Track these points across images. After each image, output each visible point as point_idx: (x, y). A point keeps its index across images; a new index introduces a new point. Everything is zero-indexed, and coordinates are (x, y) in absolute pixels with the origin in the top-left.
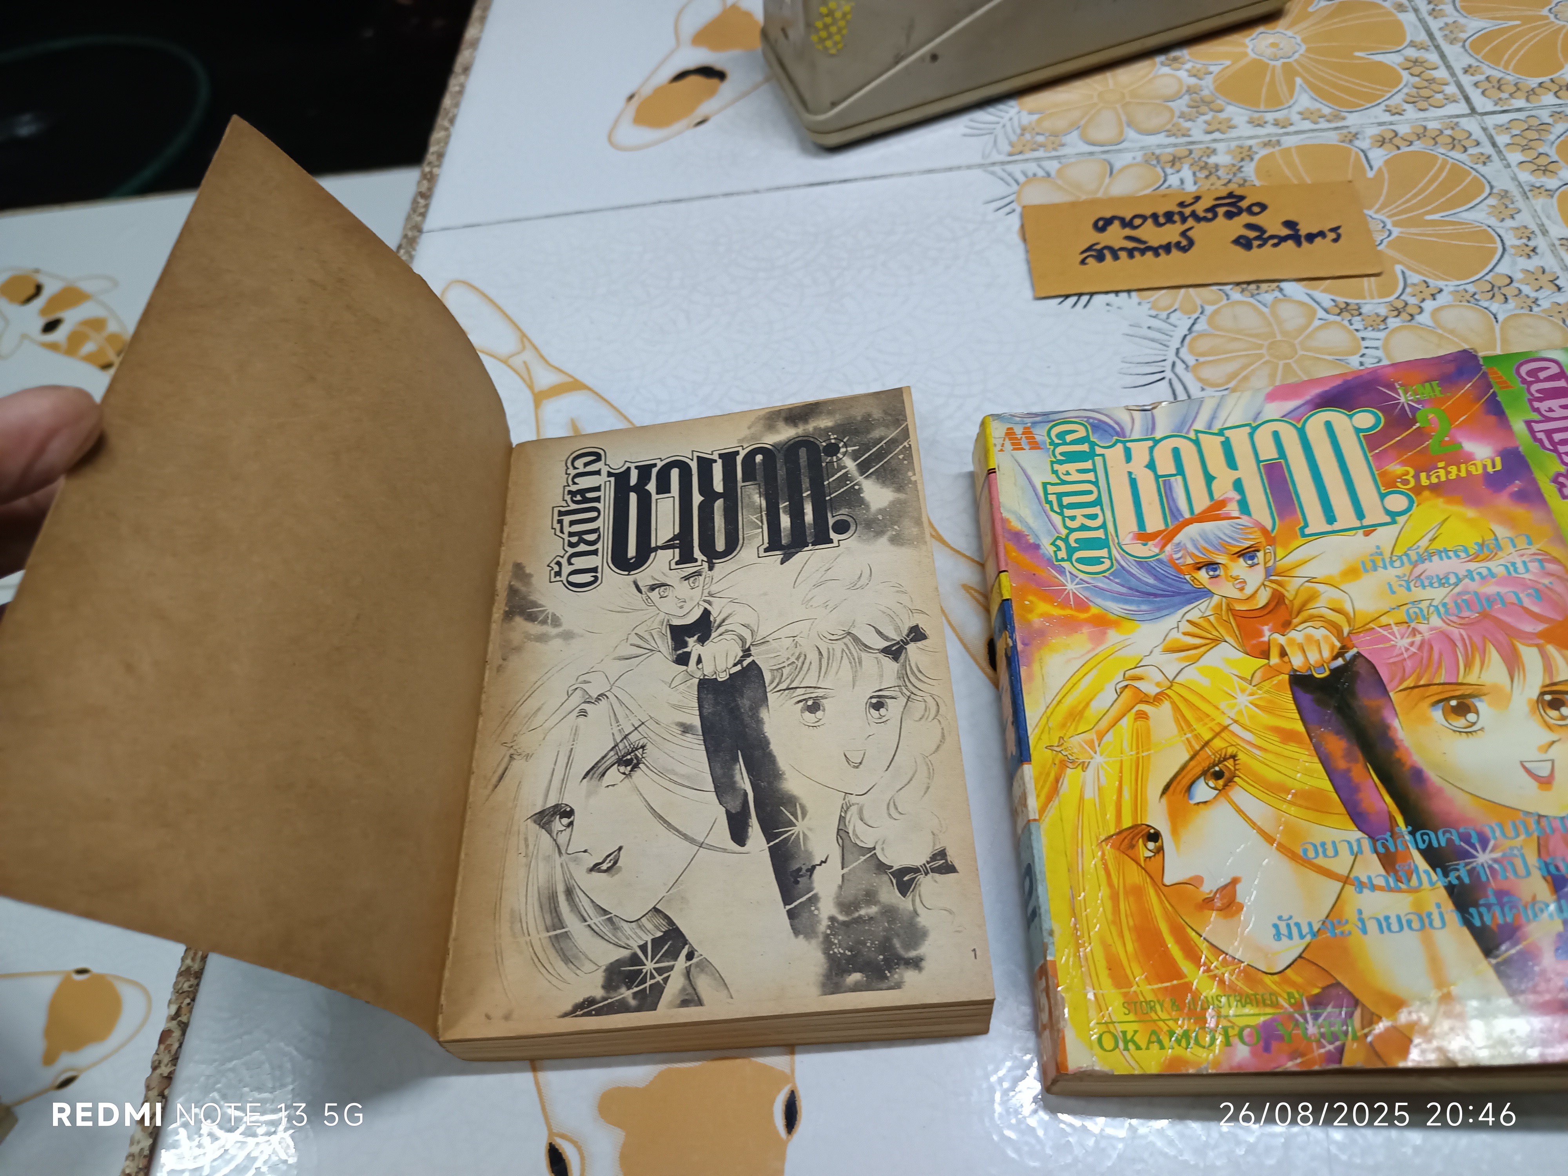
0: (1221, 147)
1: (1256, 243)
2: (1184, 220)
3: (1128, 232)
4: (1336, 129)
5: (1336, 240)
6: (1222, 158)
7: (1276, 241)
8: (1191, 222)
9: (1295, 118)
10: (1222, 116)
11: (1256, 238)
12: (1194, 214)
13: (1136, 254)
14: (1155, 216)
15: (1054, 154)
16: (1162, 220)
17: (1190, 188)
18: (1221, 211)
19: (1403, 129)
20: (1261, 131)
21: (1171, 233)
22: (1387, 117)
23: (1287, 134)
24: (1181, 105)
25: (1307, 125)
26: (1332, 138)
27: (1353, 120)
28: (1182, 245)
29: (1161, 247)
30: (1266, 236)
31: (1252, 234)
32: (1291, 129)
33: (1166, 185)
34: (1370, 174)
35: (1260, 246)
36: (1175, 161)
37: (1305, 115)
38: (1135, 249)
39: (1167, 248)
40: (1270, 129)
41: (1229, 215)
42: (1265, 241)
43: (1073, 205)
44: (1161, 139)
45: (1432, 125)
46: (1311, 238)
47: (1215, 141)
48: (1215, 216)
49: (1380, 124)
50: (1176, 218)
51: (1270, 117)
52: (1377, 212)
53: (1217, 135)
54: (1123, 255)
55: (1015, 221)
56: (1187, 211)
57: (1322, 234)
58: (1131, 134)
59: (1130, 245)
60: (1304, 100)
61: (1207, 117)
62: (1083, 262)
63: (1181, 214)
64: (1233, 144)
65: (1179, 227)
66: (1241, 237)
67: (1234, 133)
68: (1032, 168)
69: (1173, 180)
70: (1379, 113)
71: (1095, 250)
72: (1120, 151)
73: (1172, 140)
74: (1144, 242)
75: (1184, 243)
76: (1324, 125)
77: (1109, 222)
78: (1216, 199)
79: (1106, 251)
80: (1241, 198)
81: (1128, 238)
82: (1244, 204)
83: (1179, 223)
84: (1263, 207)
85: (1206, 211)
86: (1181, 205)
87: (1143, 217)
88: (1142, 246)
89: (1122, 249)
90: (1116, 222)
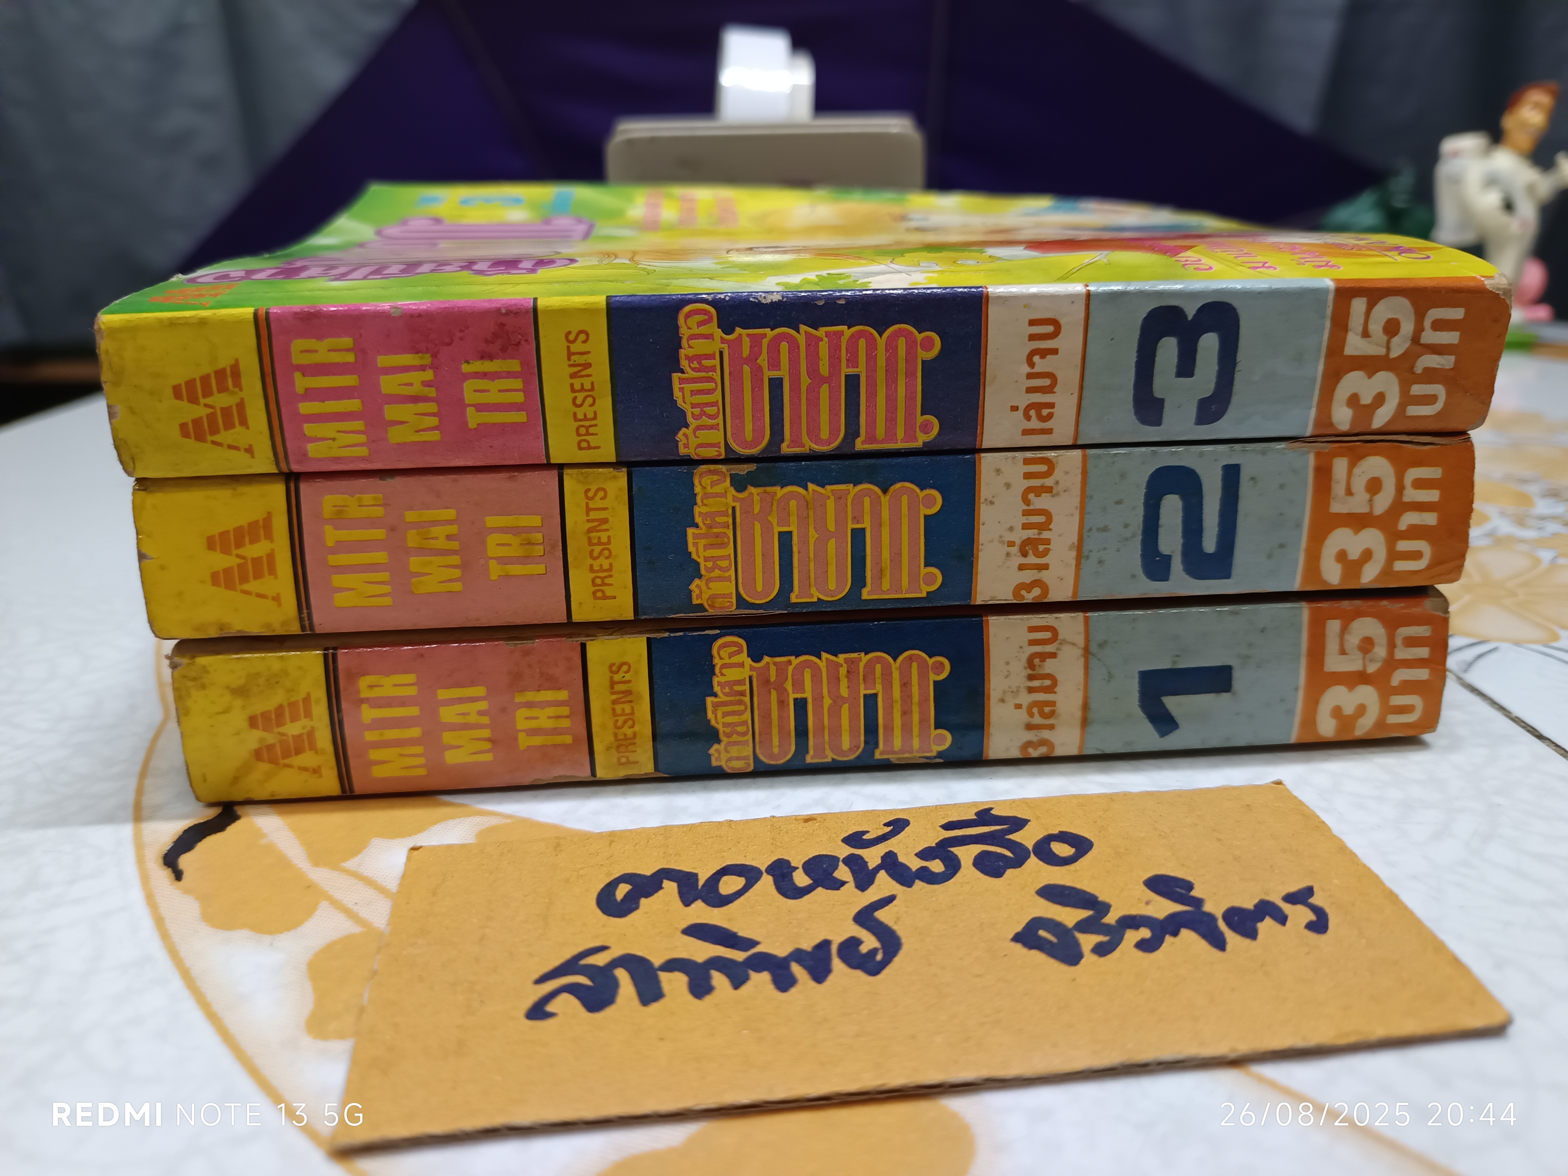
1: (1088, 941)
2: (864, 879)
3: (702, 914)
5: (1319, 926)
7: (1145, 933)
8: (884, 884)
11: (1084, 926)
12: (890, 863)
13: (718, 979)
14: (779, 870)
16: (801, 879)
18: (966, 854)
28: (864, 949)
29: (798, 955)
30: (1111, 918)
31: (1069, 916)
35: (1101, 950)
38: (717, 963)
39: (816, 960)
41: (992, 867)
42: (1114, 935)
46: (1243, 921)
48: (953, 866)
50: (843, 873)
54: (674, 983)
56: (872, 857)
57: (1273, 910)
59: (702, 952)
62: (538, 1011)
63: (855, 863)
65: (851, 900)
66: (1036, 923)
71: (590, 971)
74: (746, 944)
75: (869, 942)
77: (644, 886)
78: (948, 826)
79: (622, 975)
80: (1018, 824)
81: (697, 931)
82: (1027, 837)
83: (851, 886)
84: (1082, 846)
85: (925, 854)
86: (855, 840)
87: (750, 875)
88: (739, 956)
89: (672, 965)
90: (670, 887)
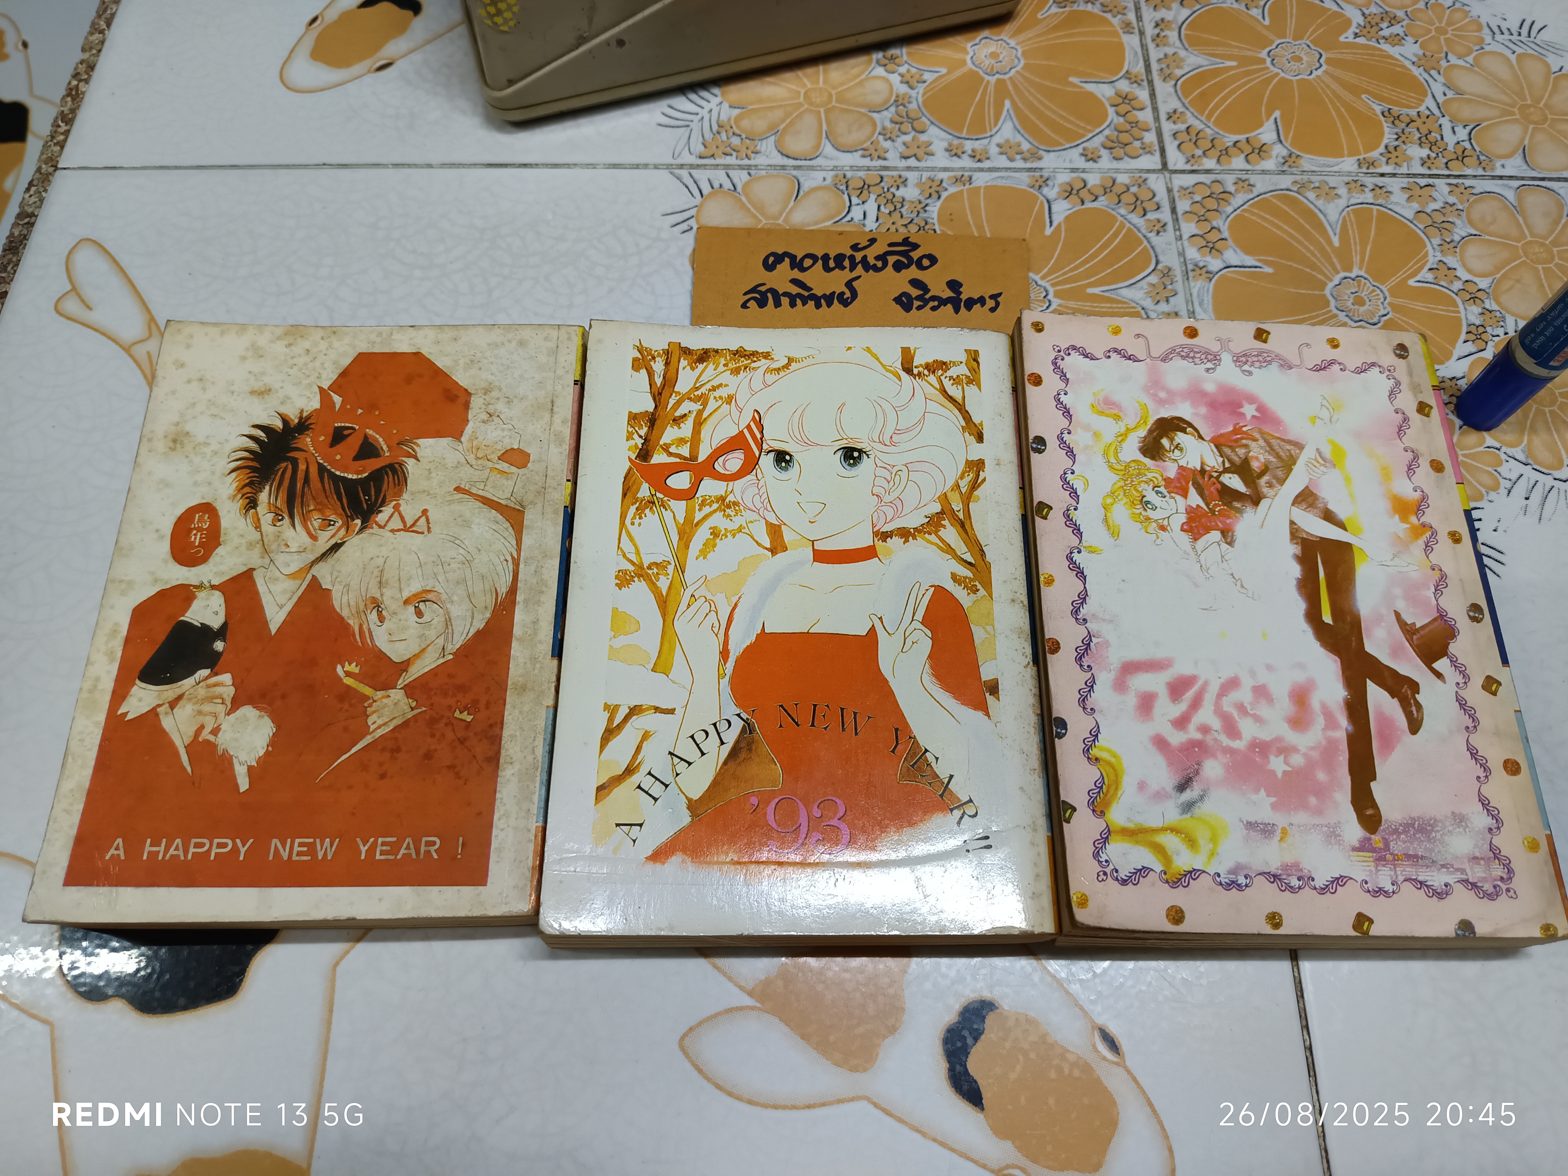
0: (912, 176)
1: (916, 303)
2: (853, 266)
3: (796, 274)
4: (1029, 170)
5: (993, 310)
6: (910, 193)
7: (936, 303)
8: (859, 270)
9: (994, 150)
10: (923, 138)
11: (918, 298)
12: (864, 260)
13: (799, 302)
14: (826, 258)
15: (746, 162)
16: (832, 264)
17: (871, 224)
18: (892, 259)
19: (1093, 180)
20: (957, 163)
21: (835, 282)
22: (1081, 163)
23: (981, 170)
24: (884, 119)
25: (1003, 162)
26: (1023, 180)
27: (1049, 161)
28: (845, 297)
29: (824, 296)
30: (928, 296)
31: (915, 292)
32: (986, 164)
33: (848, 218)
34: (1048, 231)
35: (919, 308)
36: (864, 188)
37: (1005, 149)
38: (798, 296)
39: (829, 299)
40: (966, 162)
41: (898, 267)
42: (926, 302)
43: (749, 232)
44: (855, 159)
45: (1122, 179)
46: (970, 304)
47: (909, 168)
48: (885, 264)
49: (1073, 170)
50: (847, 263)
51: (969, 146)
52: (1043, 278)
53: (912, 162)
54: (785, 301)
55: (688, 242)
56: (859, 256)
57: (982, 301)
58: (828, 149)
59: (795, 290)
60: (1007, 131)
61: (908, 138)
62: (744, 306)
63: (852, 258)
64: (926, 175)
65: (847, 275)
66: (904, 294)
67: (929, 162)
68: (720, 177)
69: (856, 213)
70: (1074, 158)
71: (759, 292)
72: (812, 168)
73: (867, 162)
74: (809, 289)
75: (848, 294)
76: (1020, 164)
77: (779, 258)
78: (890, 245)
79: (769, 295)
80: (915, 246)
81: (795, 282)
82: (915, 255)
83: (847, 269)
84: (933, 260)
85: (877, 258)
86: (855, 247)
87: (814, 258)
88: (806, 294)
89: (786, 294)
90: (787, 260)
